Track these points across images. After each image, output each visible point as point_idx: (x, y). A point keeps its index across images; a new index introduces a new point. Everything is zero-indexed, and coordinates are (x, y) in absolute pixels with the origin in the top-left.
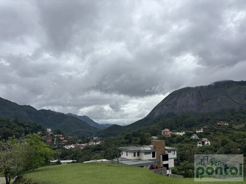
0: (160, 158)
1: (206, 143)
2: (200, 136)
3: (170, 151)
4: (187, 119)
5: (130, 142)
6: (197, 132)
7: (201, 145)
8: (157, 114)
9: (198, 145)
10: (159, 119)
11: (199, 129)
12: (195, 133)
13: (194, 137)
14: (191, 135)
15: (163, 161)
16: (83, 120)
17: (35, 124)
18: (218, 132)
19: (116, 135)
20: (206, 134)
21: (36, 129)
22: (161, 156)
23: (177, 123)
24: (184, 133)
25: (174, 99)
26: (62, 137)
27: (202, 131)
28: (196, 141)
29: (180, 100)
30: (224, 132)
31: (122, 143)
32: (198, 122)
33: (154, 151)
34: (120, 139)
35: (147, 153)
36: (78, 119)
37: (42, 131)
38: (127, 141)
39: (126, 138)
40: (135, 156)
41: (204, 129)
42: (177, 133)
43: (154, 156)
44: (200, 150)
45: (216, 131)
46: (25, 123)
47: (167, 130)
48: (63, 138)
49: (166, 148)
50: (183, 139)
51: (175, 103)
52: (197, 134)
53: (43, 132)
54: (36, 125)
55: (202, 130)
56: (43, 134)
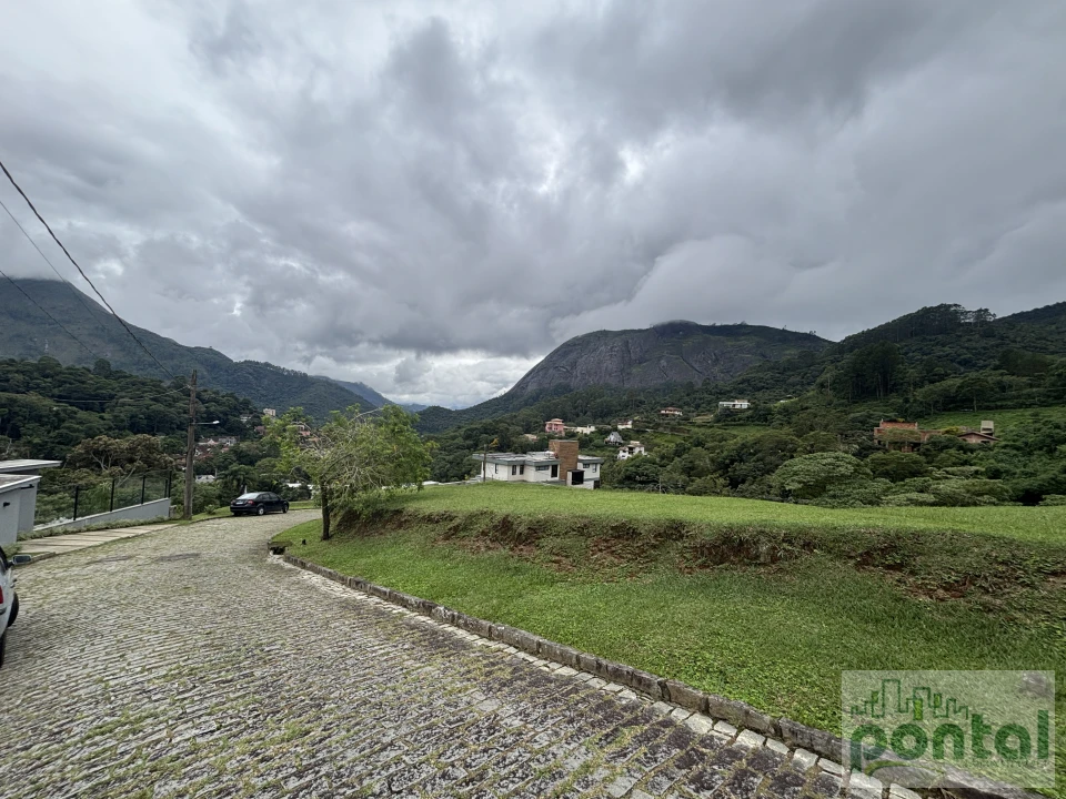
0: (566, 478)
1: (637, 451)
2: (626, 436)
3: (586, 465)
4: (598, 400)
5: (476, 445)
6: (620, 427)
7: (627, 455)
8: (532, 388)
9: (621, 454)
10: (535, 398)
11: (625, 422)
12: (616, 430)
13: (612, 438)
14: (608, 433)
15: (573, 483)
16: (357, 392)
17: (232, 395)
18: (661, 429)
19: (438, 430)
20: (638, 432)
21: (235, 408)
22: (570, 475)
23: (575, 408)
24: (593, 429)
25: (572, 357)
26: (306, 430)
27: (629, 426)
28: (616, 447)
29: (583, 359)
30: (673, 429)
31: (457, 448)
32: (619, 408)
33: (554, 463)
34: (454, 438)
35: (540, 467)
36: (342, 389)
37: (251, 413)
38: (470, 442)
39: (467, 437)
40: (514, 473)
41: (634, 422)
42: (579, 429)
43: (554, 474)
44: (632, 463)
45: (658, 425)
46: (205, 391)
47: (557, 421)
48: (308, 433)
49: (580, 457)
50: (591, 440)
51: (574, 365)
52: (620, 432)
53: (255, 417)
54: (236, 399)
55: (630, 422)
56: (256, 420)
